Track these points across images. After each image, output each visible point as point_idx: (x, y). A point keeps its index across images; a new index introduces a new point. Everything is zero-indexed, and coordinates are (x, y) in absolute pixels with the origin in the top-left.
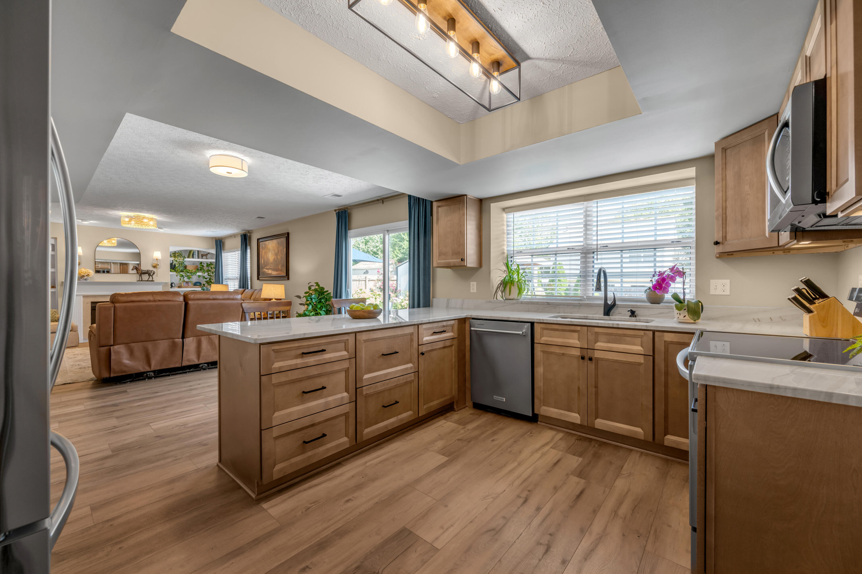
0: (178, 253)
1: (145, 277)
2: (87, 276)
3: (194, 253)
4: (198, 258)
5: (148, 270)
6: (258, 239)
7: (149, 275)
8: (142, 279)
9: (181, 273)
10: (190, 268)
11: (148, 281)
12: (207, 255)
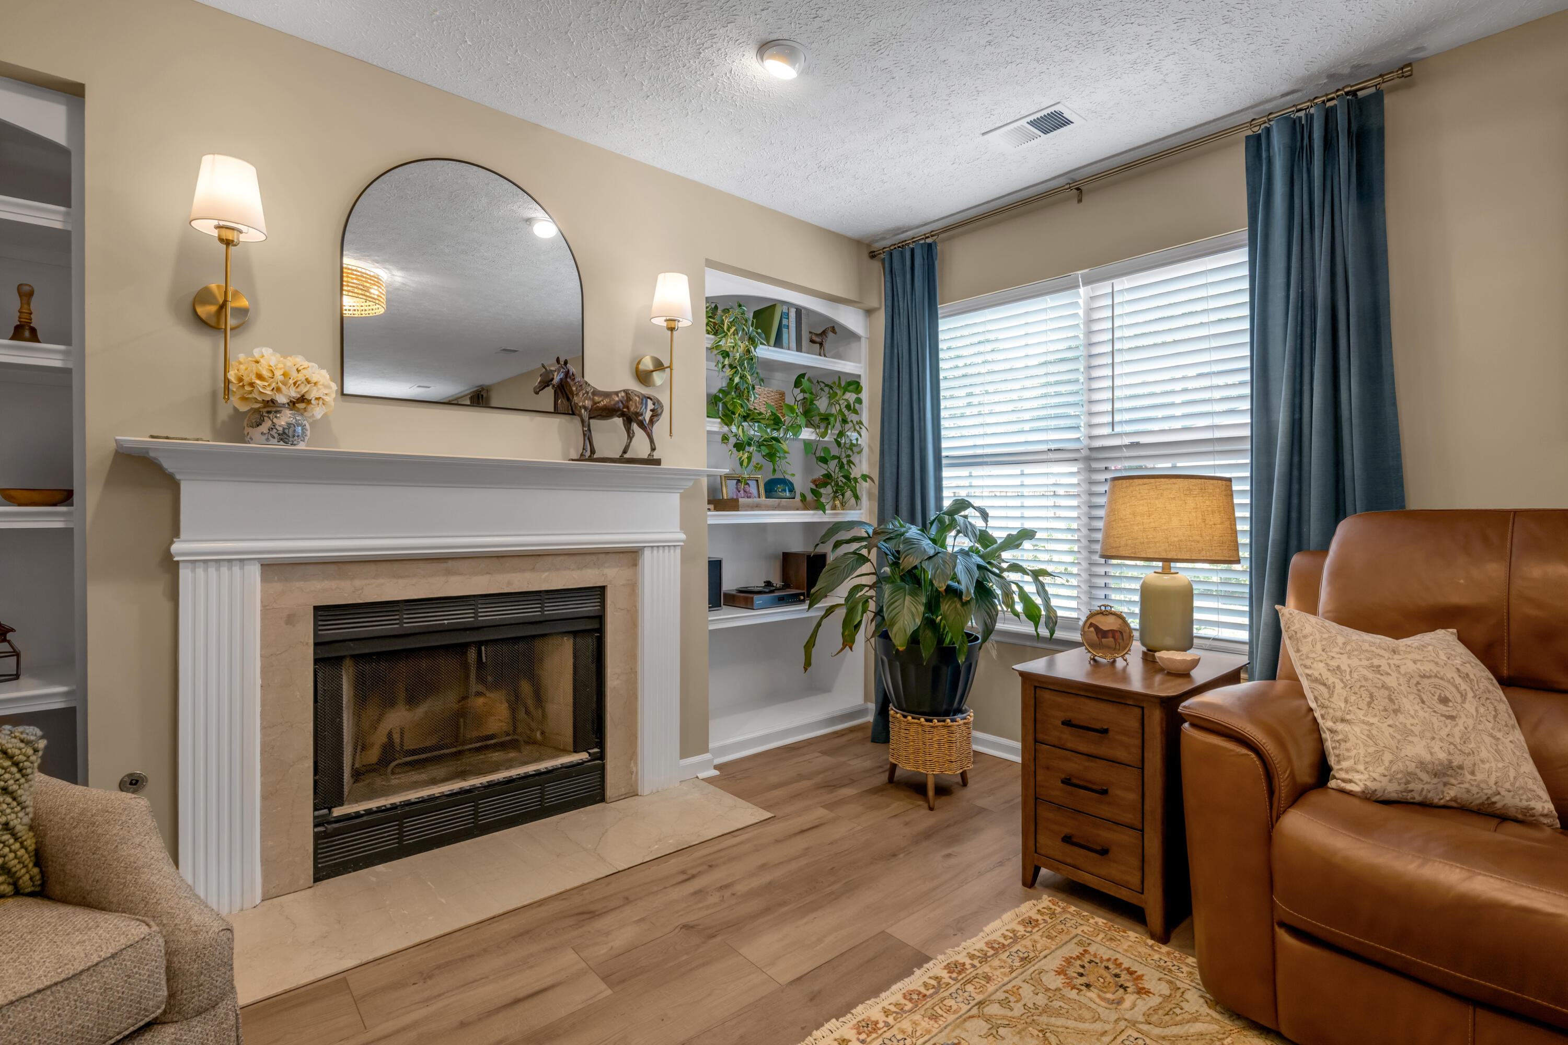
0: (727, 310)
1: (612, 437)
2: (293, 404)
3: (785, 322)
4: (799, 348)
5: (626, 392)
7: (632, 423)
8: (593, 451)
9: (743, 426)
10: (761, 399)
11: (622, 460)
12: (831, 335)
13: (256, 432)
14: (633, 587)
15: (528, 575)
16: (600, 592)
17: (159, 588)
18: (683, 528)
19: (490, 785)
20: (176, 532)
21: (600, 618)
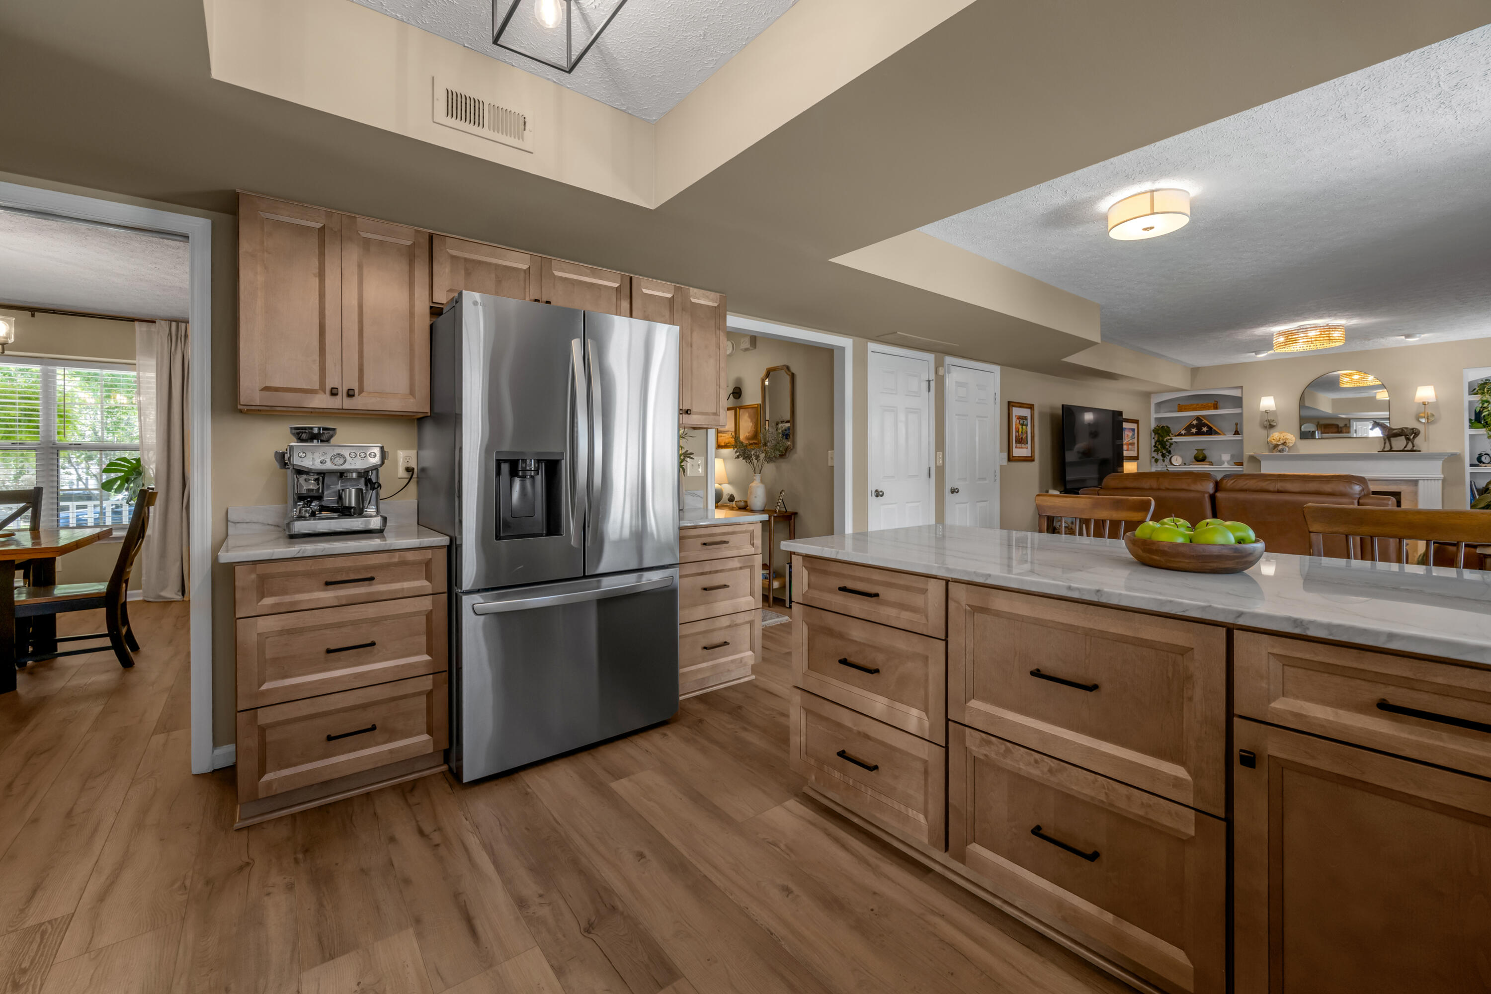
1: (1399, 443)
5: (1402, 429)
7: (1408, 439)
13: (1275, 451)
14: (1416, 493)
16: (1400, 494)
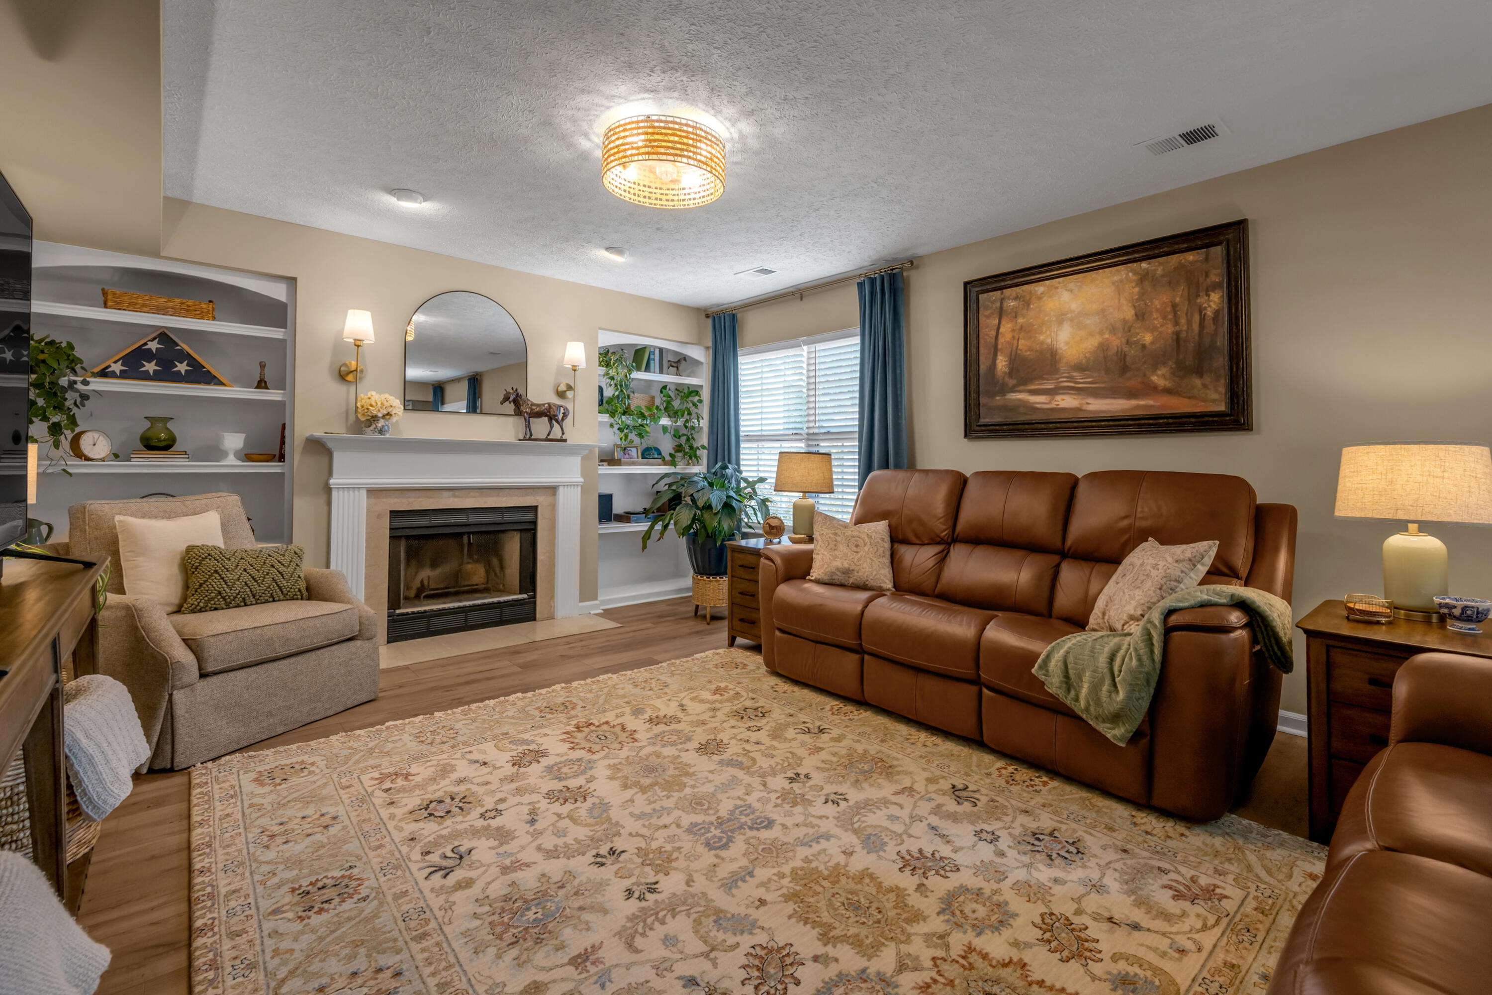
0: (614, 353)
1: (540, 427)
2: (384, 417)
3: (652, 357)
4: (661, 372)
5: (549, 404)
6: (966, 284)
7: (552, 420)
8: (531, 435)
9: (624, 418)
10: (637, 401)
12: (683, 362)
13: (368, 430)
14: (553, 507)
15: (495, 499)
16: (535, 508)
17: (323, 499)
18: (583, 475)
19: (474, 606)
20: (330, 474)
21: (534, 523)
